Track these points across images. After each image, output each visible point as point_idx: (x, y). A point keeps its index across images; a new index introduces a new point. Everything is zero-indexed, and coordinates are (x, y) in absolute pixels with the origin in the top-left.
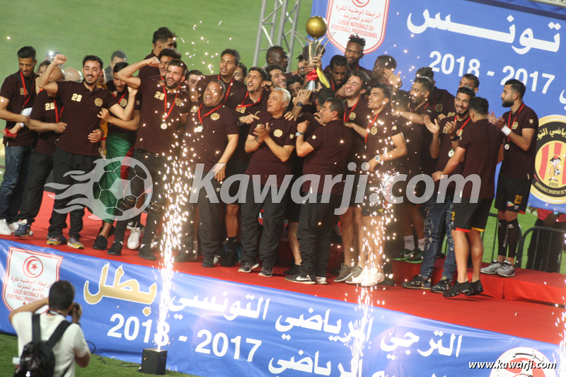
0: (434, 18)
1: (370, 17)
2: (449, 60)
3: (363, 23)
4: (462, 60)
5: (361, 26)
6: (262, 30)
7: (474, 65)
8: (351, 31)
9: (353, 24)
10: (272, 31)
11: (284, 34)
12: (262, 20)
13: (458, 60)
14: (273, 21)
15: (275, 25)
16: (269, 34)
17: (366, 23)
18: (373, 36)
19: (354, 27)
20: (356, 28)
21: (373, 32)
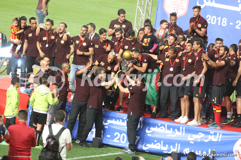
0: (208, 1)
1: (182, 2)
2: (214, 18)
3: (179, 4)
4: (219, 19)
5: (178, 5)
6: (138, 8)
7: (225, 20)
8: (174, 7)
9: (175, 5)
10: (142, 8)
11: (147, 10)
12: (138, 4)
13: (218, 19)
14: (143, 4)
15: (143, 6)
16: (141, 10)
17: (180, 4)
18: (183, 9)
19: (175, 6)
20: (176, 6)
21: (183, 8)
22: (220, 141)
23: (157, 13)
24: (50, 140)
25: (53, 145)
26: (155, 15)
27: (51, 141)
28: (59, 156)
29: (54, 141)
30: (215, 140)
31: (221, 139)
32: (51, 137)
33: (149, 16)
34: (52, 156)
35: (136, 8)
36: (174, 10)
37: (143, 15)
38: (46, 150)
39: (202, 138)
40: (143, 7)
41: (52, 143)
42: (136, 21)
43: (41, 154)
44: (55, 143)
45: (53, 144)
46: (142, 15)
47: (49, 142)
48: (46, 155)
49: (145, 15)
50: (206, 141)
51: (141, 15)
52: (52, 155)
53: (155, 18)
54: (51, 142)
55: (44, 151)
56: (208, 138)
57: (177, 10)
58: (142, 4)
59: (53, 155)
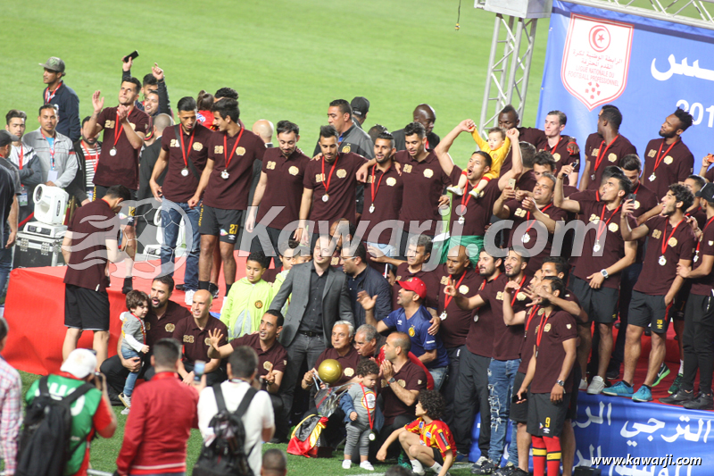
0: (680, 63)
1: (610, 63)
2: (698, 109)
3: (603, 69)
4: (711, 110)
5: (600, 73)
6: (492, 77)
8: (590, 78)
9: (591, 71)
10: (502, 78)
11: (515, 83)
12: (492, 66)
13: (707, 110)
14: (504, 68)
15: (505, 73)
16: (499, 82)
17: (606, 70)
18: (614, 83)
19: (592, 74)
20: (596, 75)
21: (614, 79)
22: (708, 440)
23: (542, 92)
24: (223, 427)
25: (231, 439)
26: (539, 99)
27: (227, 428)
28: (246, 468)
29: (235, 429)
30: (695, 438)
31: (709, 435)
32: (226, 418)
33: (521, 100)
34: (229, 469)
35: (485, 79)
36: (590, 84)
37: (505, 98)
38: (211, 453)
39: (659, 432)
40: (505, 75)
41: (229, 434)
42: (486, 114)
43: (198, 463)
44: (236, 434)
45: (233, 435)
46: (502, 98)
47: (221, 431)
48: (213, 466)
49: (509, 96)
50: (671, 439)
51: (499, 97)
52: (228, 466)
53: (537, 107)
54: (227, 432)
55: (206, 455)
56: (676, 433)
57: (598, 85)
58: (502, 66)
59: (231, 464)
